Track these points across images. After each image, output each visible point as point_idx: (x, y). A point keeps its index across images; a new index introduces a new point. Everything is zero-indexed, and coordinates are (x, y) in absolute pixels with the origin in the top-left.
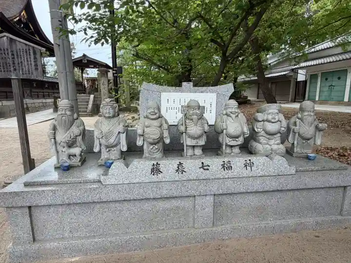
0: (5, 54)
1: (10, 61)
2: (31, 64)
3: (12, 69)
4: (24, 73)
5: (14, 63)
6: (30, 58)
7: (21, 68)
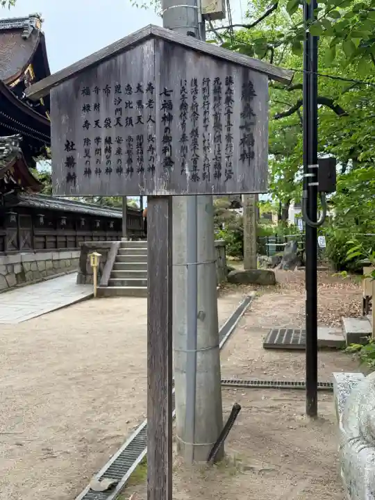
0: (140, 103)
1: (155, 130)
2: (229, 138)
3: (159, 160)
4: (200, 175)
5: (167, 139)
6: (229, 113)
7: (190, 154)
